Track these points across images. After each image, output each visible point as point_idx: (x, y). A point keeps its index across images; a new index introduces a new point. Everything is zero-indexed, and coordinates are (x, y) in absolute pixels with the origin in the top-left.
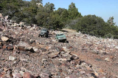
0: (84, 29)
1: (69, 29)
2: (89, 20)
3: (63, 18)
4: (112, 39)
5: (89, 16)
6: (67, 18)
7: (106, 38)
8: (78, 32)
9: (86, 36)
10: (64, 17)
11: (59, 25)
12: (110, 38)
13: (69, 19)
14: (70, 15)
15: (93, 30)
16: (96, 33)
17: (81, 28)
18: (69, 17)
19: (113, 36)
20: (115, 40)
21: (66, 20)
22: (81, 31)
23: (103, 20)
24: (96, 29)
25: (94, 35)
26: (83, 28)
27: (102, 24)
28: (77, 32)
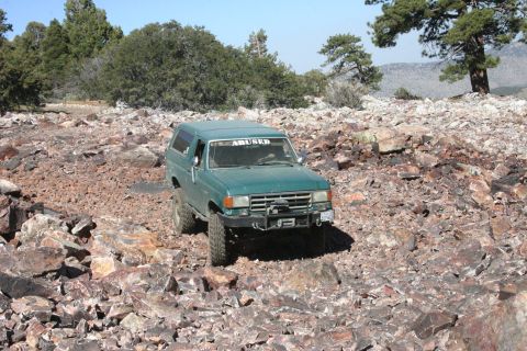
0: (135, 89)
1: (80, 99)
2: (153, 43)
3: (48, 62)
4: (259, 106)
5: (150, 30)
6: (63, 56)
7: (236, 109)
8: (115, 106)
9: (146, 115)
10: (51, 54)
11: (25, 86)
12: (250, 106)
13: (73, 62)
14: (78, 43)
15: (174, 85)
16: (190, 95)
17: (124, 86)
18: (74, 50)
19: (261, 97)
20: (273, 111)
21: (61, 68)
22: (126, 100)
23: (214, 37)
24: (187, 79)
25: (185, 107)
26: (129, 81)
27: (210, 54)
28: (110, 105)
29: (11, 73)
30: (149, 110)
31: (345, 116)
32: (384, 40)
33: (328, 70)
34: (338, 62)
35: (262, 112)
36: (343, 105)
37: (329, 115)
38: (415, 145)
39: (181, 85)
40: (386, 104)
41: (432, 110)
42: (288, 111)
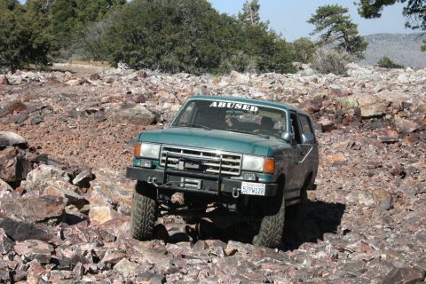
0: (135, 52)
1: (84, 60)
2: (153, 10)
3: (56, 24)
4: (250, 71)
6: (70, 19)
7: (228, 72)
8: (116, 67)
9: (145, 76)
10: (59, 17)
11: (34, 46)
12: (242, 70)
13: (79, 25)
14: (84, 7)
15: (172, 48)
16: (187, 59)
17: (126, 49)
18: (80, 14)
19: (253, 63)
20: (263, 75)
21: (68, 30)
22: (127, 62)
23: (210, 5)
24: (184, 43)
25: (182, 69)
26: (130, 45)
27: (206, 21)
28: (112, 66)
29: (22, 33)
30: (148, 72)
31: (330, 82)
32: (370, 12)
33: (316, 38)
34: (325, 31)
35: (253, 76)
36: (328, 72)
37: (316, 80)
38: (395, 111)
39: (178, 49)
40: (369, 72)
41: (413, 79)
42: (277, 76)
